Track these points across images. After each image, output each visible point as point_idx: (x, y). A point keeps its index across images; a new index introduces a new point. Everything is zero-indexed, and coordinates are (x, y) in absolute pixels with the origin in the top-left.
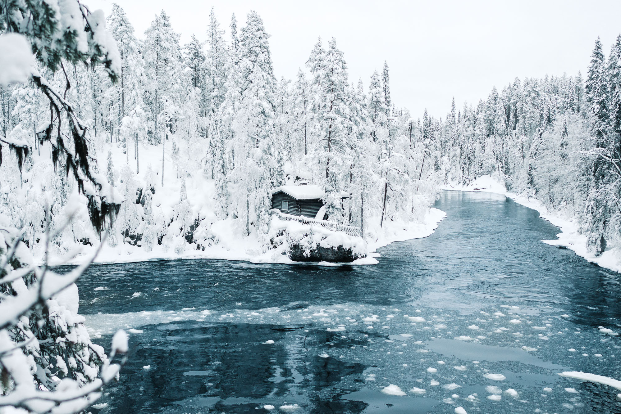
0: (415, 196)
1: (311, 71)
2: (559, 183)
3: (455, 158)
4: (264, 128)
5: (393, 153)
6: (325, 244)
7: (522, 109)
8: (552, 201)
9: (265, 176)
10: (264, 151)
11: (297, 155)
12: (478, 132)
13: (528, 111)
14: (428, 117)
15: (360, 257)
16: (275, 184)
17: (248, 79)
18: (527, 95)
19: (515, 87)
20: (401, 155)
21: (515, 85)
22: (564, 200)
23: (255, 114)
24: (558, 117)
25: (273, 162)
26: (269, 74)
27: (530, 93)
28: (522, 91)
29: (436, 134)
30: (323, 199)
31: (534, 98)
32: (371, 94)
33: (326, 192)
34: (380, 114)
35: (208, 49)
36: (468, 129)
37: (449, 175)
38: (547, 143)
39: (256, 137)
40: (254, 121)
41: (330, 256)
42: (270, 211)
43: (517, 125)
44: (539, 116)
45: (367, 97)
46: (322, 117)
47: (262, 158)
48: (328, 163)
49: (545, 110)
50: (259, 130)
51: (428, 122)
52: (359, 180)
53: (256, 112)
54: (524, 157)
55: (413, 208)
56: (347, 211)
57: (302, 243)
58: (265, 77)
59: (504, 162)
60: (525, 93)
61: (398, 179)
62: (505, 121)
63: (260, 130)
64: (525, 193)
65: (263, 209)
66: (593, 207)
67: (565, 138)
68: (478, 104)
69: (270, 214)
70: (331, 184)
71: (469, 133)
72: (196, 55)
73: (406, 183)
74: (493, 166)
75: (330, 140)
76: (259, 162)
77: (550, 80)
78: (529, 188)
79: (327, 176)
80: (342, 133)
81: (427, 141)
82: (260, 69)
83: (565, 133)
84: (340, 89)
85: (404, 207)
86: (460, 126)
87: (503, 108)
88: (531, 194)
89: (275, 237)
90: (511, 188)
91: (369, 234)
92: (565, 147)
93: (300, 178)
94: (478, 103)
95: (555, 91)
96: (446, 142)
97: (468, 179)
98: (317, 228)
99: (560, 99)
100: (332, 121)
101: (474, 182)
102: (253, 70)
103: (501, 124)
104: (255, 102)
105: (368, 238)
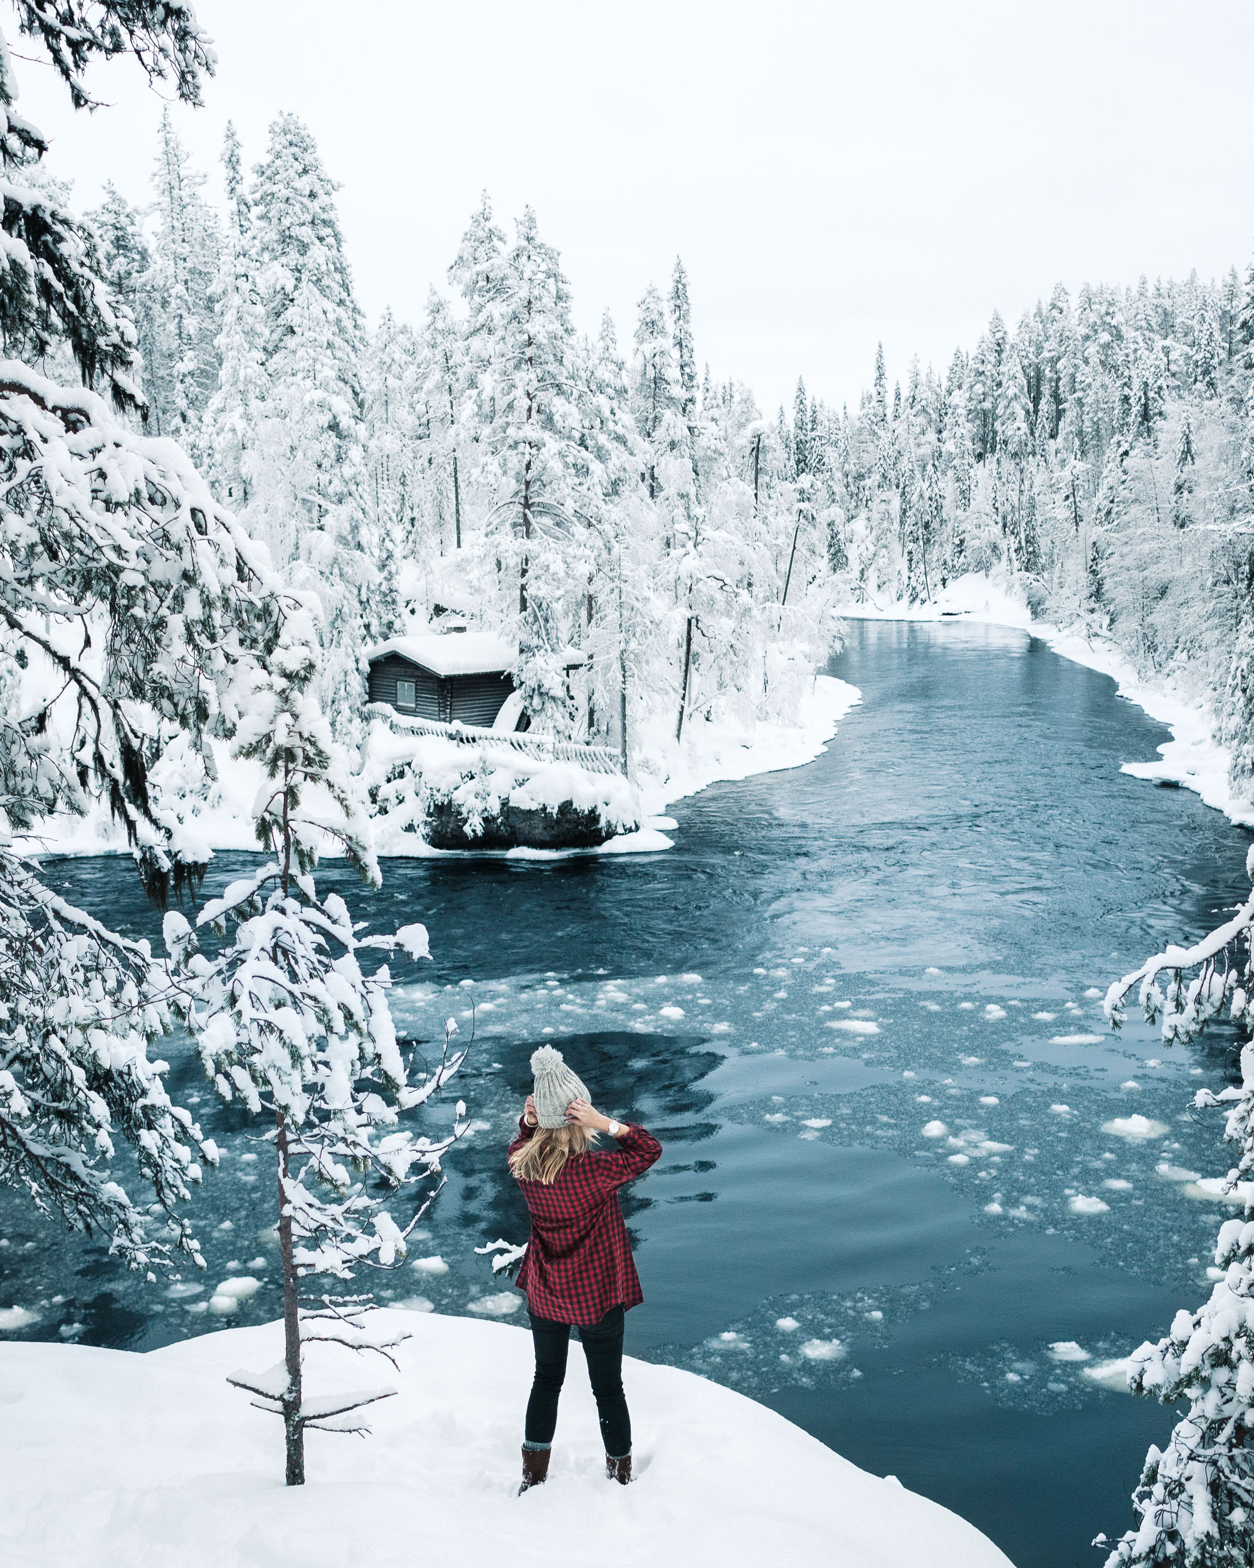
0: (773, 647)
1: (464, 295)
2: (1170, 600)
3: (885, 524)
4: (337, 470)
5: (707, 531)
6: (523, 800)
7: (1073, 377)
8: (1152, 648)
9: (346, 610)
10: (341, 539)
11: (433, 541)
12: (949, 447)
13: (1089, 385)
14: (808, 403)
15: (620, 830)
16: (374, 629)
17: (281, 321)
18: (1087, 338)
19: (1055, 313)
20: (729, 537)
21: (1054, 306)
22: (1181, 646)
23: (309, 433)
24: (1170, 406)
25: (366, 569)
26: (341, 303)
27: (1096, 331)
28: (1074, 323)
29: (831, 456)
30: (515, 671)
31: (1107, 346)
32: (640, 360)
33: (522, 651)
34: (668, 415)
35: (160, 229)
36: (923, 439)
37: (871, 574)
38: (1138, 486)
39: (318, 499)
40: (309, 454)
41: (539, 832)
42: (365, 709)
43: (1061, 424)
44: (1117, 404)
45: (628, 365)
46: (504, 439)
47: (336, 559)
48: (524, 572)
49: (1136, 384)
50: (324, 478)
51: (808, 420)
52: (612, 616)
53: (313, 426)
54: (1077, 519)
55: (766, 682)
56: (581, 700)
57: (458, 797)
58: (331, 316)
59: (1023, 536)
60: (1083, 330)
61: (721, 604)
62: (1028, 412)
63: (327, 477)
64: (1080, 626)
65: (344, 707)
66: (1245, 673)
67: (1185, 469)
68: (950, 364)
69: (366, 718)
70: (535, 628)
71: (926, 450)
72: (120, 244)
73: (744, 615)
74: (995, 548)
75: (527, 505)
76: (327, 571)
77: (1151, 291)
78: (1092, 611)
79: (524, 608)
80: (562, 485)
81: (805, 480)
82: (317, 293)
83: (1187, 454)
84: (551, 358)
85: (741, 682)
86: (900, 428)
87: (1020, 375)
88: (1096, 629)
89: (383, 782)
90: (1044, 611)
91: (645, 764)
92: (1186, 493)
93: (444, 610)
94: (950, 361)
95: (1167, 326)
96: (860, 477)
97: (925, 586)
98: (499, 754)
99: (1179, 350)
100: (534, 451)
101: (941, 594)
102: (296, 295)
103: (1016, 425)
104: (307, 398)
105: (642, 776)
